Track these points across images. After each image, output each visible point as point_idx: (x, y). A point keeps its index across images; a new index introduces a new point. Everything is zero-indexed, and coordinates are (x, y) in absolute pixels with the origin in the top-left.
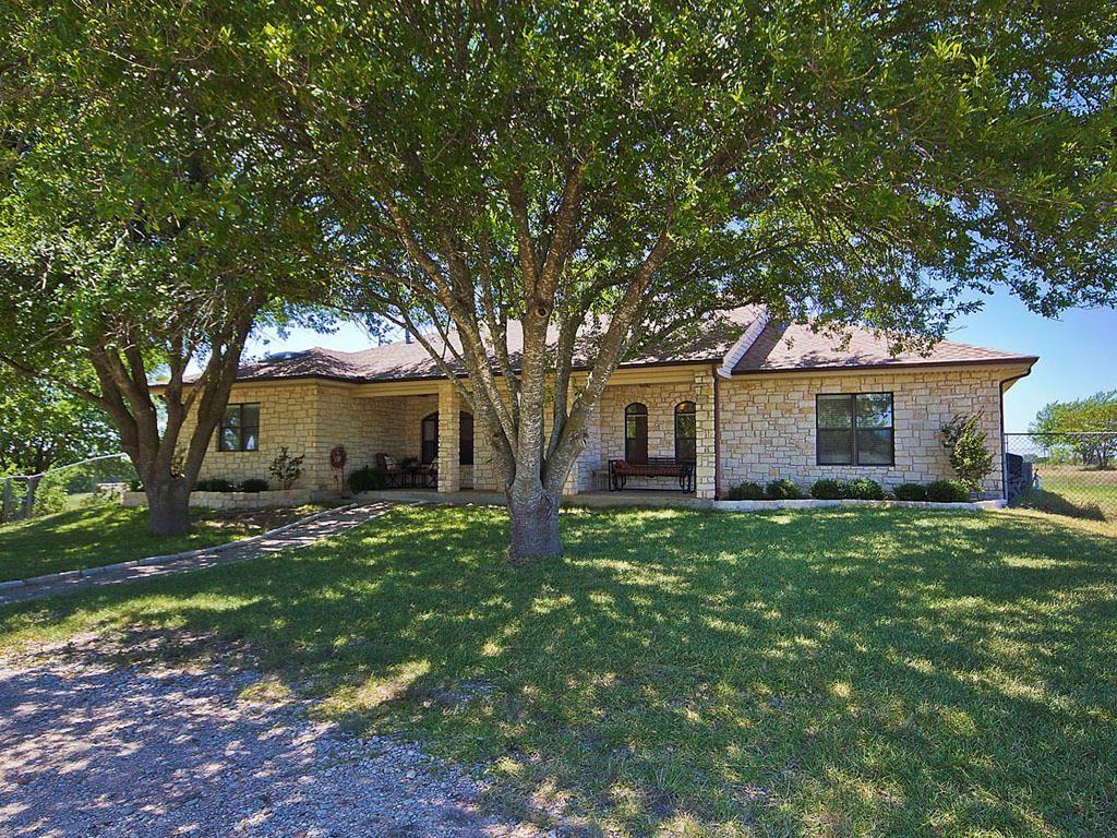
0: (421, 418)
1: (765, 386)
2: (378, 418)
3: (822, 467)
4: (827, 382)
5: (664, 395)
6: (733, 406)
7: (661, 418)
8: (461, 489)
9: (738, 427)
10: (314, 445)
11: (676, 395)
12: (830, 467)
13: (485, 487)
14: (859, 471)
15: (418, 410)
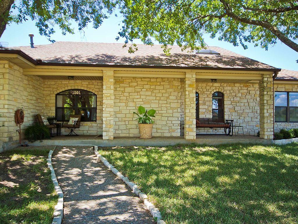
0: (56, 93)
1: (254, 86)
2: (34, 90)
3: (277, 123)
4: (280, 86)
5: (208, 88)
6: (240, 95)
7: (206, 99)
8: (114, 138)
9: (242, 104)
10: (6, 106)
11: (214, 88)
12: (280, 123)
13: (121, 135)
14: (292, 125)
15: (53, 88)
